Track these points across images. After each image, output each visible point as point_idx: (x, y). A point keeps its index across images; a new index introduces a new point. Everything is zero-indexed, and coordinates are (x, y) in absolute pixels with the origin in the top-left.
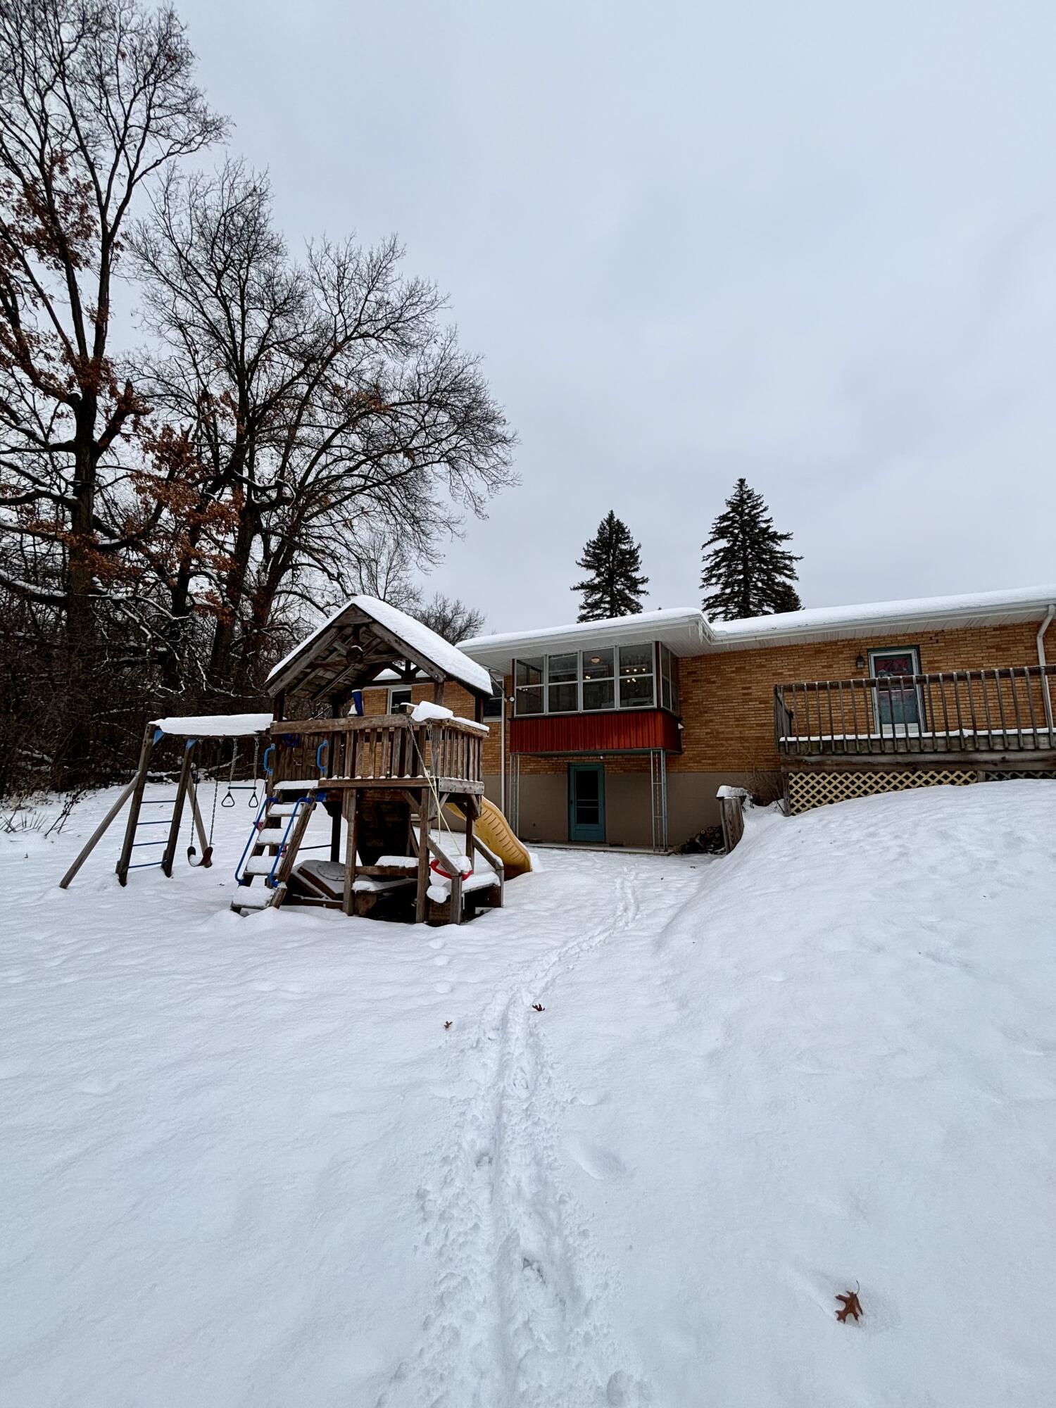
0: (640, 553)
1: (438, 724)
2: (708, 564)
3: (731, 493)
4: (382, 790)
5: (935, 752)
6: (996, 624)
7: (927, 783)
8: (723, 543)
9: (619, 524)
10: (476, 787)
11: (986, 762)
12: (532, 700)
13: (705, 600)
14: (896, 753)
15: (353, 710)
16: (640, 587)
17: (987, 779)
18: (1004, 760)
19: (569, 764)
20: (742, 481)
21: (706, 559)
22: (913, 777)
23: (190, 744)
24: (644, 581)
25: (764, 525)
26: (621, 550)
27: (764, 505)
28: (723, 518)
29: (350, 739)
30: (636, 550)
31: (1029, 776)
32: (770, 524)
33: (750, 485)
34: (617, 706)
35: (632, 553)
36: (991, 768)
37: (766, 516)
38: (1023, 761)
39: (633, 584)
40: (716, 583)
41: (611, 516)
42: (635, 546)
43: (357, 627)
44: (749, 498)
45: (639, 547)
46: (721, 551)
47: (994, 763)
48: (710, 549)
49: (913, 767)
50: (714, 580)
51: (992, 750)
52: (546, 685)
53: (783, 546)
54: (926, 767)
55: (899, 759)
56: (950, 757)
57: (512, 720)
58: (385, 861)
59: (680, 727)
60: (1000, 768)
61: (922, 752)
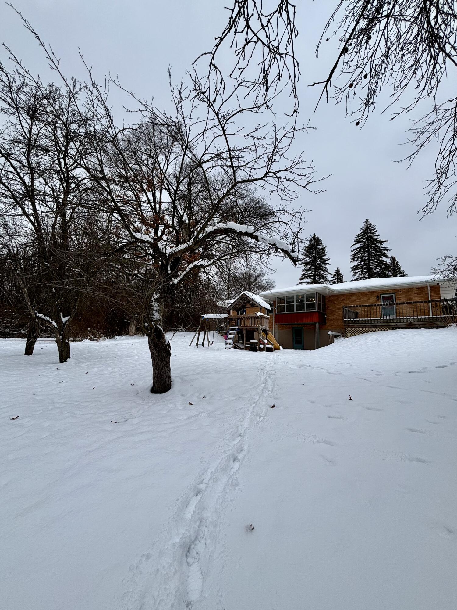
0: (327, 250)
1: (261, 316)
2: (353, 253)
3: (362, 225)
4: (250, 328)
5: (380, 323)
6: (417, 287)
7: (379, 330)
8: (359, 245)
9: (318, 238)
10: (268, 329)
11: (392, 325)
12: (282, 309)
13: (352, 267)
14: (371, 323)
15: (244, 313)
16: (327, 262)
17: (393, 329)
18: (396, 325)
19: (293, 327)
20: (367, 220)
21: (352, 251)
22: (375, 329)
23: (207, 320)
24: (328, 259)
25: (375, 237)
26: (319, 248)
27: (376, 229)
28: (359, 235)
29: (244, 319)
30: (325, 248)
31: (402, 329)
32: (379, 237)
33: (370, 221)
34: (305, 311)
35: (323, 249)
36: (393, 327)
37: (377, 233)
38: (401, 325)
39: (324, 261)
40: (357, 260)
41: (315, 235)
42: (324, 247)
43: (244, 298)
44: (370, 226)
45: (326, 247)
46: (358, 248)
47: (394, 325)
48: (354, 247)
49: (376, 326)
50: (356, 259)
51: (393, 322)
52: (285, 305)
53: (385, 245)
54: (378, 326)
55: (373, 324)
56: (384, 324)
57: (276, 314)
58: (251, 341)
59: (326, 316)
60: (396, 327)
61: (377, 323)
